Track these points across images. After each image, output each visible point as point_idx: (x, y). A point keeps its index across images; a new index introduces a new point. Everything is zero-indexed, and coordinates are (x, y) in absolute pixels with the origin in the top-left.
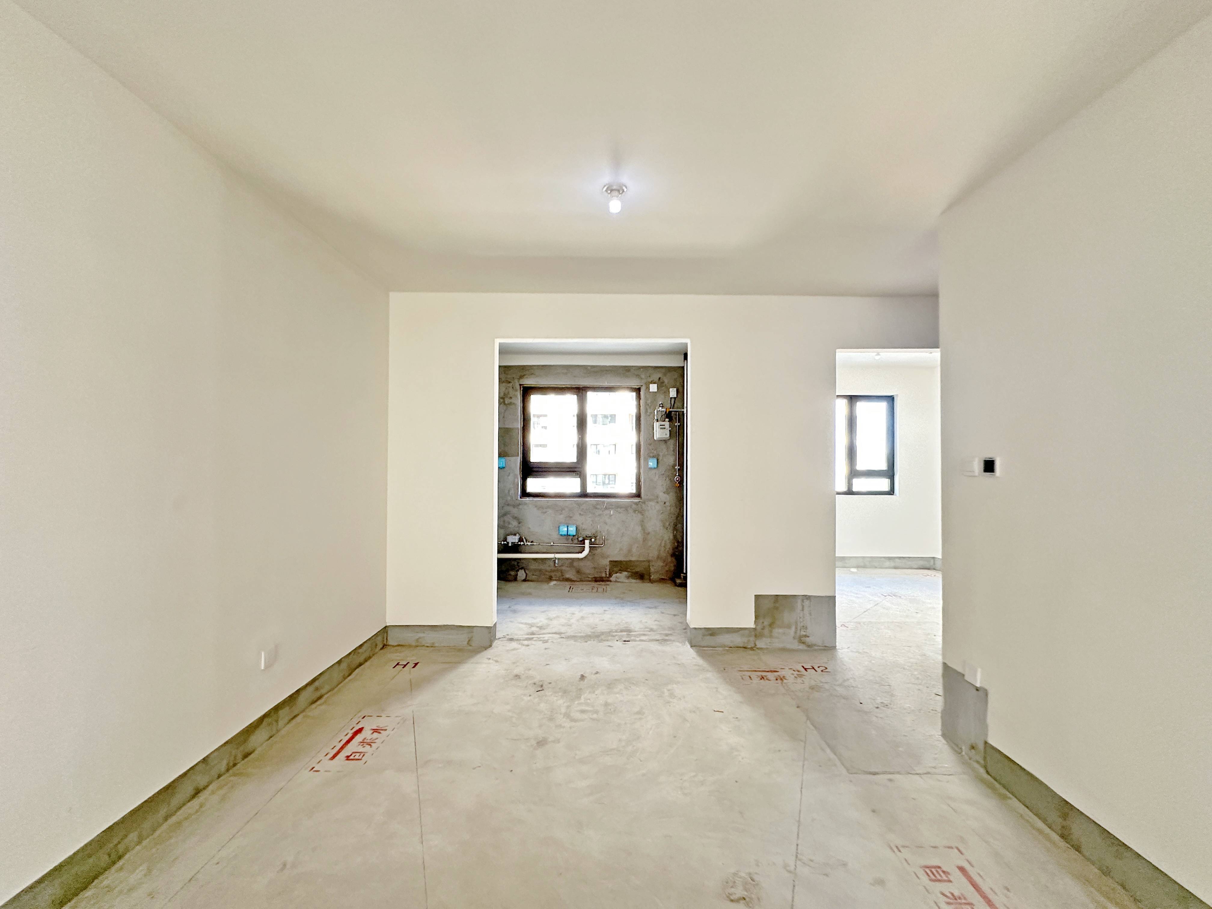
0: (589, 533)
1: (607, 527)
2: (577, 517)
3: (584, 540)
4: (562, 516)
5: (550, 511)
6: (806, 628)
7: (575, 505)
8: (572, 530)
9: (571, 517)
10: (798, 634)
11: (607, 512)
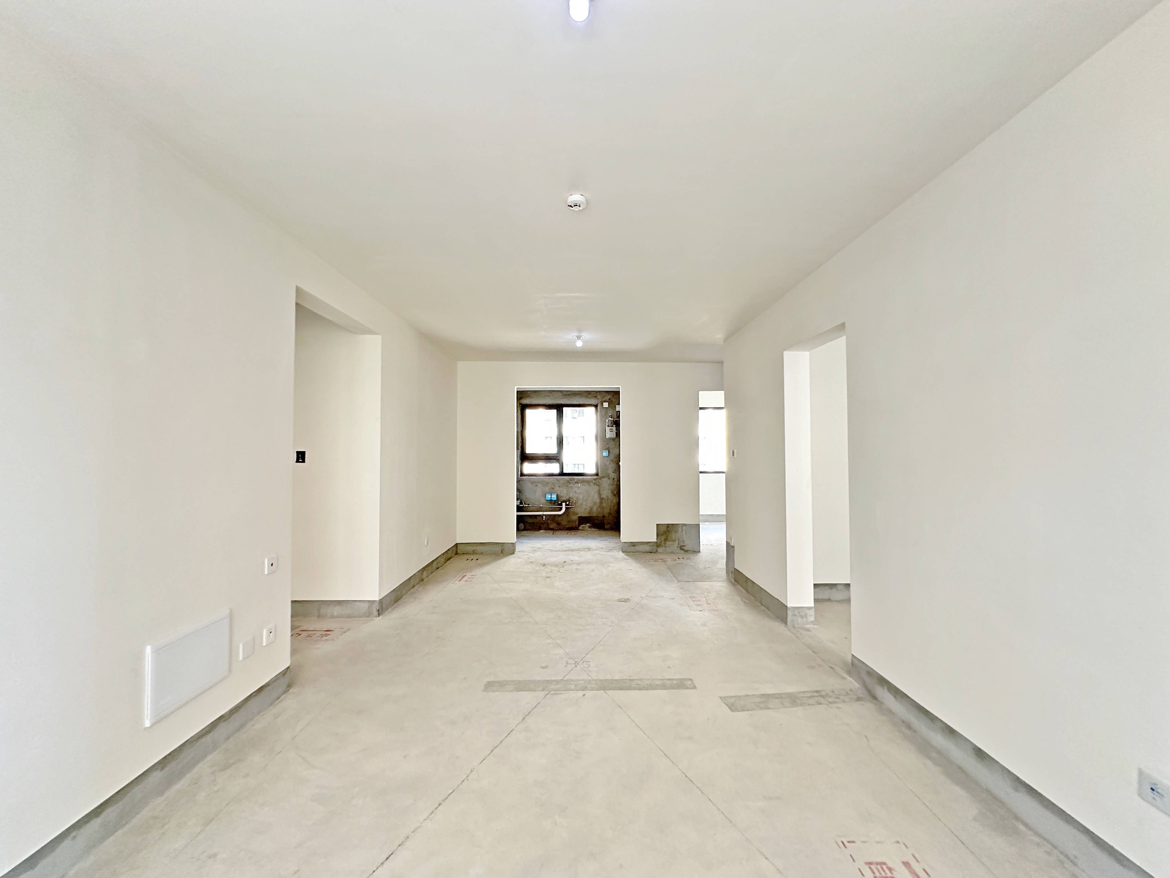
0: (565, 499)
1: (576, 495)
2: (557, 488)
3: (562, 502)
4: (547, 488)
5: (539, 485)
6: (684, 542)
7: (556, 481)
8: (554, 497)
9: (553, 489)
10: (680, 545)
11: (576, 485)
